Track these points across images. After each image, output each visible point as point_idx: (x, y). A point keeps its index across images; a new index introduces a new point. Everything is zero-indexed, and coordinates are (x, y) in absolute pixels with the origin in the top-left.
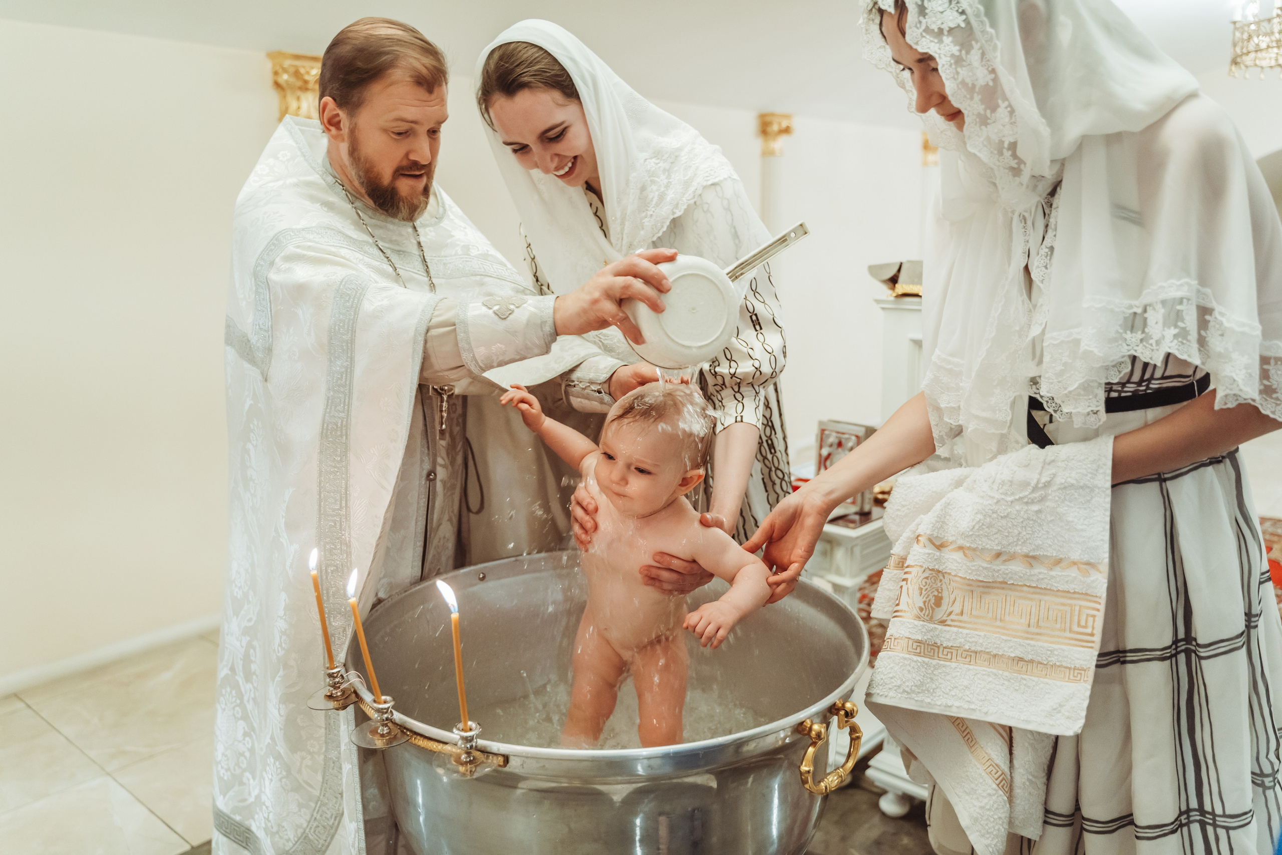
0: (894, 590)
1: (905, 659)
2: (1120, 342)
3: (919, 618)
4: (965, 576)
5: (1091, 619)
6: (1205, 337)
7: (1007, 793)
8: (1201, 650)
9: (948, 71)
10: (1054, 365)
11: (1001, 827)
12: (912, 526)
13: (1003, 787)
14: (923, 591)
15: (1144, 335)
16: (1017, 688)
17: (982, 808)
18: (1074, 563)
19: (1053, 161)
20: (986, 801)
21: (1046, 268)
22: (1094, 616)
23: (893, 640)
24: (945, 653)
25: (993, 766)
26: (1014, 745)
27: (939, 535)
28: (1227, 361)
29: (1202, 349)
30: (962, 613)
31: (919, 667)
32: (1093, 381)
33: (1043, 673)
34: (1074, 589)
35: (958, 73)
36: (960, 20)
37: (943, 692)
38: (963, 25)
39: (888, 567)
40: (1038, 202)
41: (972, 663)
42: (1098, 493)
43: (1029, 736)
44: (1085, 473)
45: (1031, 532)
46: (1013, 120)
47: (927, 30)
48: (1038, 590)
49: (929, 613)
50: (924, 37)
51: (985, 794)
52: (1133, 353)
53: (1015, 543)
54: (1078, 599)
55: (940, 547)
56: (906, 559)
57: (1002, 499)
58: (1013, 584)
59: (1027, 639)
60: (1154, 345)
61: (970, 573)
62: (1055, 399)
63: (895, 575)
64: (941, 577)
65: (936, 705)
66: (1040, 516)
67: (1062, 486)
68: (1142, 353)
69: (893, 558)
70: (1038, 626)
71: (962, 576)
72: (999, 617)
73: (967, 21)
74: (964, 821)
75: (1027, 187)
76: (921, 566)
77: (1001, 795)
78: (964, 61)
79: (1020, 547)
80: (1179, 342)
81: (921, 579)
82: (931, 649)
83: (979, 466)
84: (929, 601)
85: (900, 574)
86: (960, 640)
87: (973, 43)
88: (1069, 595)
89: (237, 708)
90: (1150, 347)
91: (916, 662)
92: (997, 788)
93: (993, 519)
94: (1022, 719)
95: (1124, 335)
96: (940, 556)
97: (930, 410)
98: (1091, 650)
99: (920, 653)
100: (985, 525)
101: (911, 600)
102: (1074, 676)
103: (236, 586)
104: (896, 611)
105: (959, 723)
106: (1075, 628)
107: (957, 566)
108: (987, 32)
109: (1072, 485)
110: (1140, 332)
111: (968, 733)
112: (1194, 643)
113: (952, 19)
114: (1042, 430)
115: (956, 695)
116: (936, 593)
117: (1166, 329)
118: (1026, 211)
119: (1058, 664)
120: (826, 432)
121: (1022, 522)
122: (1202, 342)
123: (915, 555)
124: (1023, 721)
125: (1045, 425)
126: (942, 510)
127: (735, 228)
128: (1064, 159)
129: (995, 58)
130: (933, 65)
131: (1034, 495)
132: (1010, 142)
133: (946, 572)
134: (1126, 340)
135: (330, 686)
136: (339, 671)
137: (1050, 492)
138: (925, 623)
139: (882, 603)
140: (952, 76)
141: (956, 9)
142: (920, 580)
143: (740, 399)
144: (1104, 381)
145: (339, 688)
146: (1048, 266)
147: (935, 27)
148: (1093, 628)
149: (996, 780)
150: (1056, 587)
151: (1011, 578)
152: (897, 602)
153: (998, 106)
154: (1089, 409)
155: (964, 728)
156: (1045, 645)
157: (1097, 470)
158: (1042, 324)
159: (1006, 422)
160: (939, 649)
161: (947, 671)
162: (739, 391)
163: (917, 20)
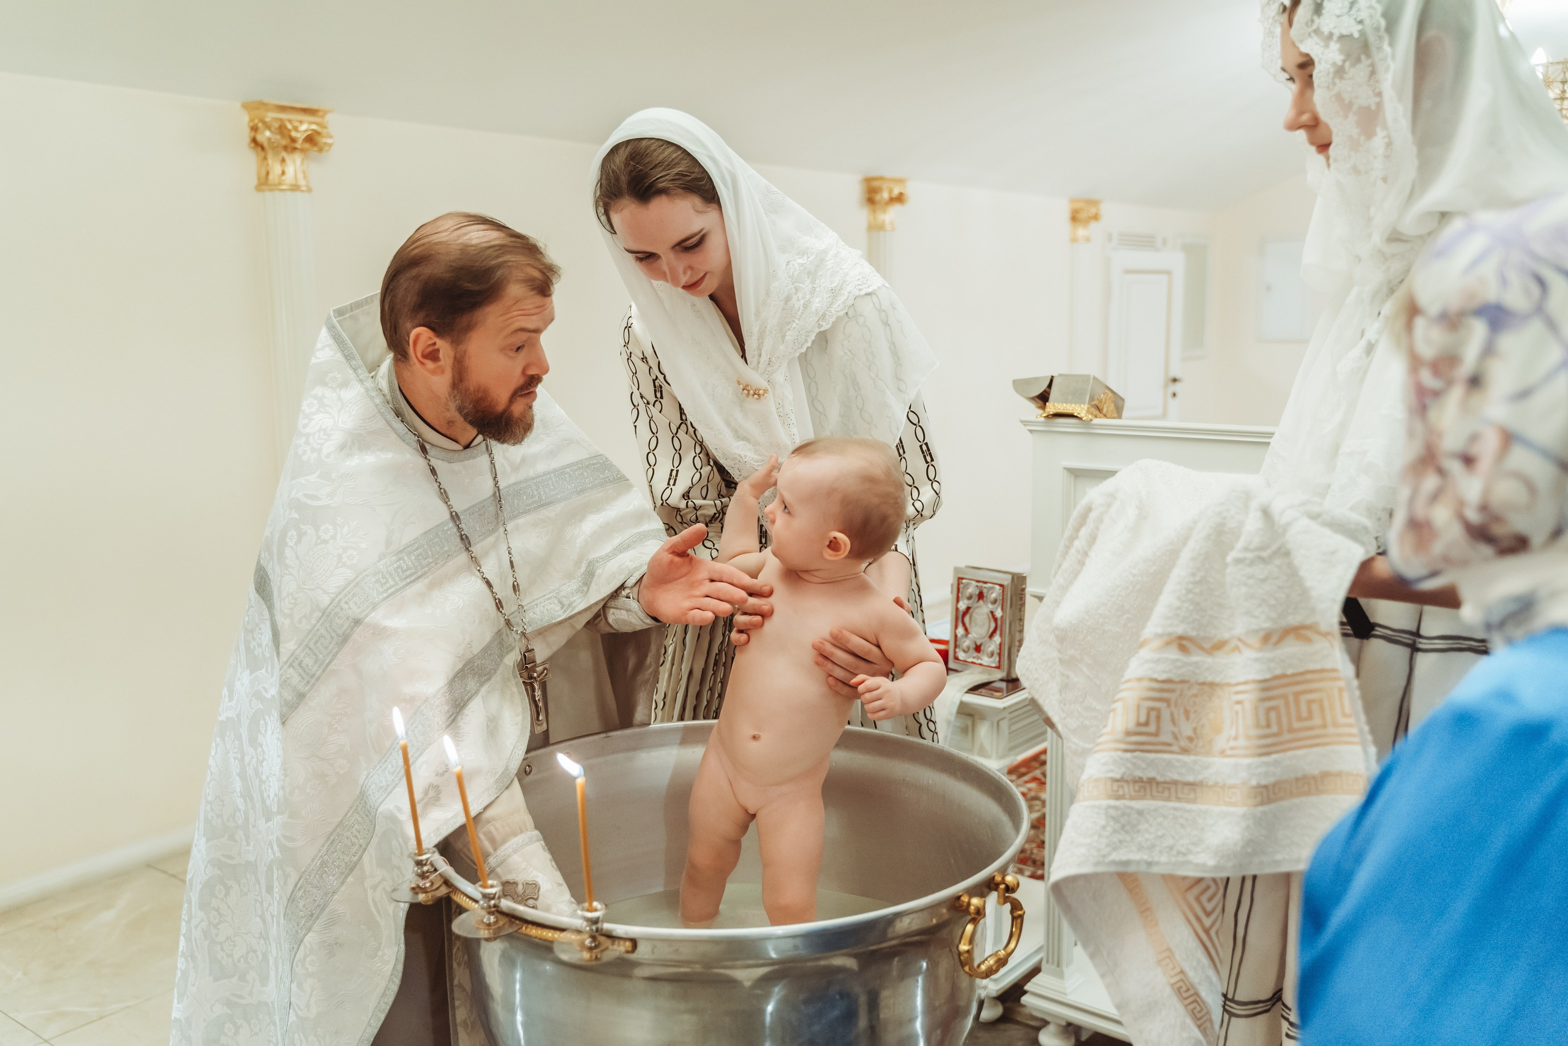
9: (1323, 79)
47: (1317, 31)
73: (1362, 32)
78: (1346, 73)
87: (1363, 56)
113: (1347, 26)
120: (964, 580)
127: (894, 344)
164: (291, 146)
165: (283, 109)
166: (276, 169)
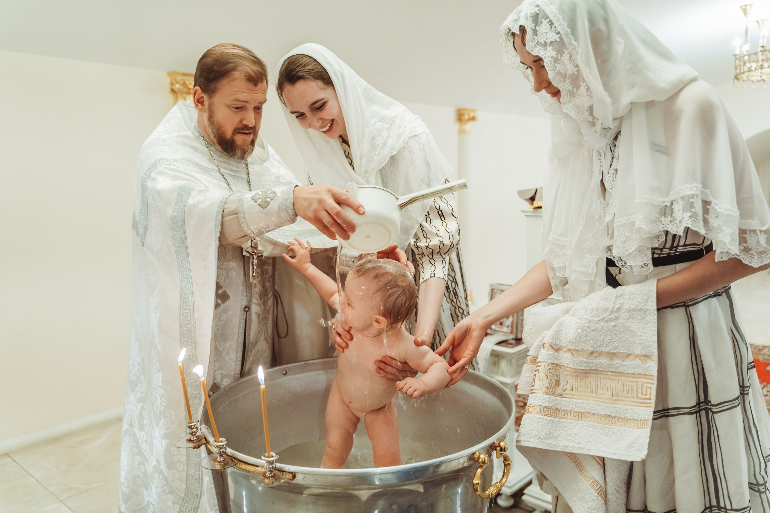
0: (530, 376)
1: (539, 418)
2: (658, 223)
3: (547, 393)
4: (573, 367)
5: (649, 390)
6: (707, 218)
7: (604, 498)
8: (714, 408)
9: (550, 66)
10: (620, 237)
12: (540, 338)
13: (601, 494)
14: (548, 377)
15: (672, 218)
16: (607, 433)
17: (589, 508)
18: (637, 356)
19: (614, 119)
20: (591, 504)
21: (613, 181)
23: (531, 407)
24: (563, 414)
25: (595, 482)
26: (606, 468)
27: (556, 343)
28: (720, 231)
29: (706, 225)
30: (572, 390)
31: (548, 423)
32: (644, 246)
33: (622, 424)
34: (638, 372)
35: (556, 67)
36: (557, 37)
37: (563, 438)
38: (558, 40)
39: (526, 363)
40: (607, 143)
41: (579, 420)
42: (649, 313)
44: (641, 301)
45: (610, 339)
46: (589, 93)
48: (617, 374)
49: (552, 390)
50: (536, 47)
51: (590, 500)
52: (666, 229)
53: (601, 346)
54: (641, 378)
55: (557, 350)
57: (593, 319)
58: (601, 370)
59: (612, 403)
61: (575, 365)
62: (622, 258)
63: (531, 367)
64: (559, 369)
65: (559, 446)
66: (615, 328)
67: (628, 310)
68: (671, 229)
69: (529, 358)
70: (618, 395)
71: (571, 367)
72: (594, 391)
73: (561, 38)
75: (601, 134)
76: (547, 362)
77: (600, 500)
78: (559, 60)
79: (605, 348)
80: (693, 221)
81: (547, 369)
82: (555, 412)
83: (579, 301)
84: (552, 382)
85: (534, 367)
86: (572, 406)
87: (565, 50)
88: (635, 376)
89: (134, 448)
90: (676, 225)
91: (546, 420)
92: (598, 496)
93: (587, 332)
94: (611, 452)
95: (660, 219)
96: (558, 355)
97: (548, 270)
98: (649, 408)
99: (548, 414)
100: (583, 336)
101: (541, 383)
102: (639, 424)
103: (132, 374)
104: (532, 390)
105: (573, 457)
106: (640, 396)
107: (568, 361)
108: (573, 44)
109: (634, 309)
110: (669, 217)
112: (710, 404)
113: (552, 37)
114: (615, 278)
115: (570, 439)
116: (556, 378)
117: (684, 213)
118: (600, 149)
119: (631, 418)
120: (495, 291)
121: (605, 333)
122: (706, 222)
123: (542, 355)
125: (616, 275)
126: (557, 328)
127: (427, 161)
128: (622, 118)
129: (578, 58)
130: (542, 63)
131: (611, 316)
132: (587, 106)
133: (561, 365)
134: (661, 221)
135: (190, 434)
136: (195, 425)
137: (621, 313)
138: (551, 396)
139: (524, 385)
140: (552, 68)
141: (555, 31)
142: (546, 371)
143: (433, 263)
144: (650, 246)
145: (195, 435)
146: (615, 180)
147: (542, 41)
148: (650, 395)
149: (597, 490)
150: (627, 371)
151: (600, 367)
152: (533, 384)
153: (580, 86)
154: (643, 263)
155: (576, 459)
156: (623, 407)
157: (648, 300)
158: (612, 213)
159: (593, 273)
160: (559, 412)
161: (565, 425)
162: (432, 258)
163: (532, 38)
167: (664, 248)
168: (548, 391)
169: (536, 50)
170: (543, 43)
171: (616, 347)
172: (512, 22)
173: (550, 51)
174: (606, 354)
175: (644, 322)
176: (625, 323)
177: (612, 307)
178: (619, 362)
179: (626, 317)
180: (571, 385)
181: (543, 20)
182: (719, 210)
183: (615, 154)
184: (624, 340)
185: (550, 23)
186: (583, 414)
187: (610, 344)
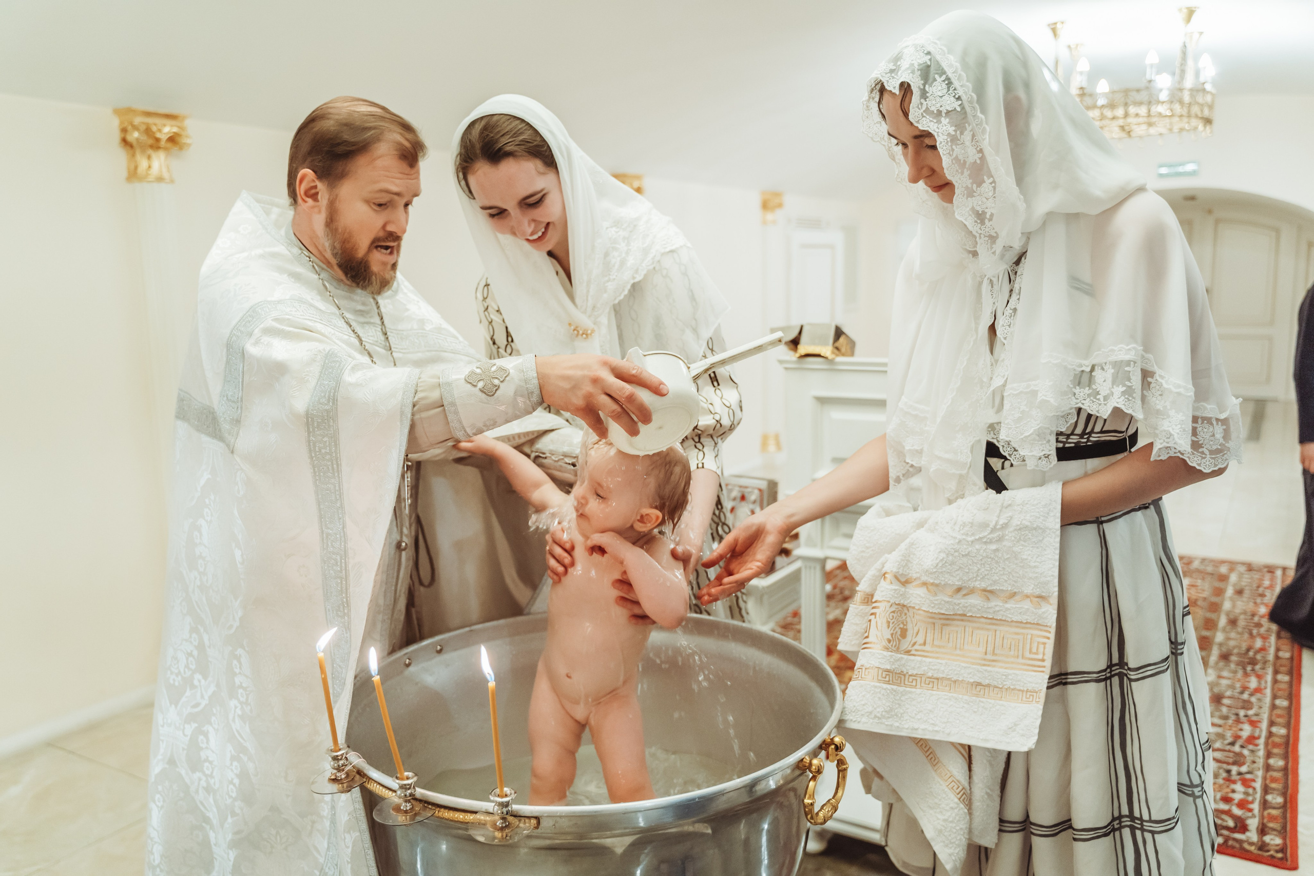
0: (862, 623)
1: (876, 687)
2: (1070, 397)
3: (888, 649)
4: (927, 610)
5: (1041, 647)
6: (1147, 396)
7: (967, 805)
8: (1132, 673)
9: (944, 148)
10: (1013, 413)
11: (962, 838)
12: (878, 565)
13: (963, 800)
14: (891, 624)
15: (1091, 391)
16: (976, 710)
17: (945, 820)
18: (1027, 596)
20: (948, 814)
22: (1044, 644)
23: (864, 670)
24: (910, 680)
25: (955, 783)
26: (973, 762)
27: (904, 573)
28: (1165, 417)
29: (1144, 407)
30: (925, 644)
31: (888, 694)
32: (1047, 429)
33: (999, 696)
34: (1027, 619)
35: (953, 150)
36: (956, 105)
37: (910, 716)
38: (959, 109)
40: (1006, 270)
41: (934, 689)
42: (1049, 534)
43: (988, 754)
45: (989, 569)
46: (996, 194)
47: (927, 111)
48: (994, 621)
49: (896, 644)
50: (925, 117)
51: (947, 808)
52: (1080, 405)
53: (975, 579)
54: (1030, 628)
55: (905, 583)
56: (872, 596)
57: (964, 539)
58: (971, 616)
59: (984, 665)
60: (1102, 399)
61: (932, 607)
62: (1011, 443)
63: (862, 610)
64: (906, 611)
66: (997, 554)
67: (1018, 528)
68: (1089, 406)
69: (859, 595)
70: (994, 654)
71: (925, 609)
72: (958, 646)
73: (961, 106)
74: (929, 834)
75: (1000, 254)
76: (889, 602)
77: (962, 808)
79: (979, 582)
80: (1126, 398)
82: (899, 677)
83: (940, 509)
84: (896, 633)
85: (868, 609)
87: (966, 125)
88: (1024, 625)
90: (1097, 401)
91: (885, 689)
93: (955, 557)
94: (981, 738)
95: (1074, 389)
96: (905, 591)
98: (1042, 674)
99: (889, 681)
100: (947, 563)
101: (879, 633)
102: (1026, 698)
104: (865, 644)
105: (922, 744)
107: (920, 601)
108: (979, 116)
109: (1027, 527)
110: (1087, 388)
111: (931, 752)
112: (1126, 668)
113: (949, 103)
114: (997, 477)
115: (921, 719)
116: (902, 626)
117: (1114, 386)
118: (994, 277)
119: (1012, 687)
121: (981, 560)
123: (882, 591)
124: (982, 740)
125: (998, 470)
126: (906, 549)
128: (1030, 233)
129: (984, 140)
130: (931, 142)
131: (992, 536)
132: (990, 213)
133: (910, 606)
134: (1075, 394)
137: (1004, 533)
138: (893, 654)
139: (849, 636)
140: (948, 152)
141: (954, 94)
142: (887, 614)
146: (1011, 324)
148: (1044, 654)
149: (957, 794)
150: (1011, 618)
151: (970, 611)
152: (866, 635)
153: (983, 182)
154: (1042, 453)
155: (927, 748)
156: (1001, 670)
157: (1048, 514)
158: (1004, 376)
159: (966, 463)
162: (699, 442)
163: (919, 102)
164: (156, 145)
165: (148, 114)
166: (143, 163)
167: (1072, 434)
168: (890, 645)
169: (925, 122)
170: (935, 112)
171: (995, 582)
172: (886, 73)
173: (945, 126)
174: (980, 592)
175: (1041, 547)
176: (1013, 547)
177: (994, 523)
178: (998, 603)
179: (1015, 538)
180: (924, 636)
181: (937, 76)
182: (1165, 385)
183: (1015, 286)
184: (1009, 572)
185: (946, 82)
186: (940, 680)
187: (988, 577)
